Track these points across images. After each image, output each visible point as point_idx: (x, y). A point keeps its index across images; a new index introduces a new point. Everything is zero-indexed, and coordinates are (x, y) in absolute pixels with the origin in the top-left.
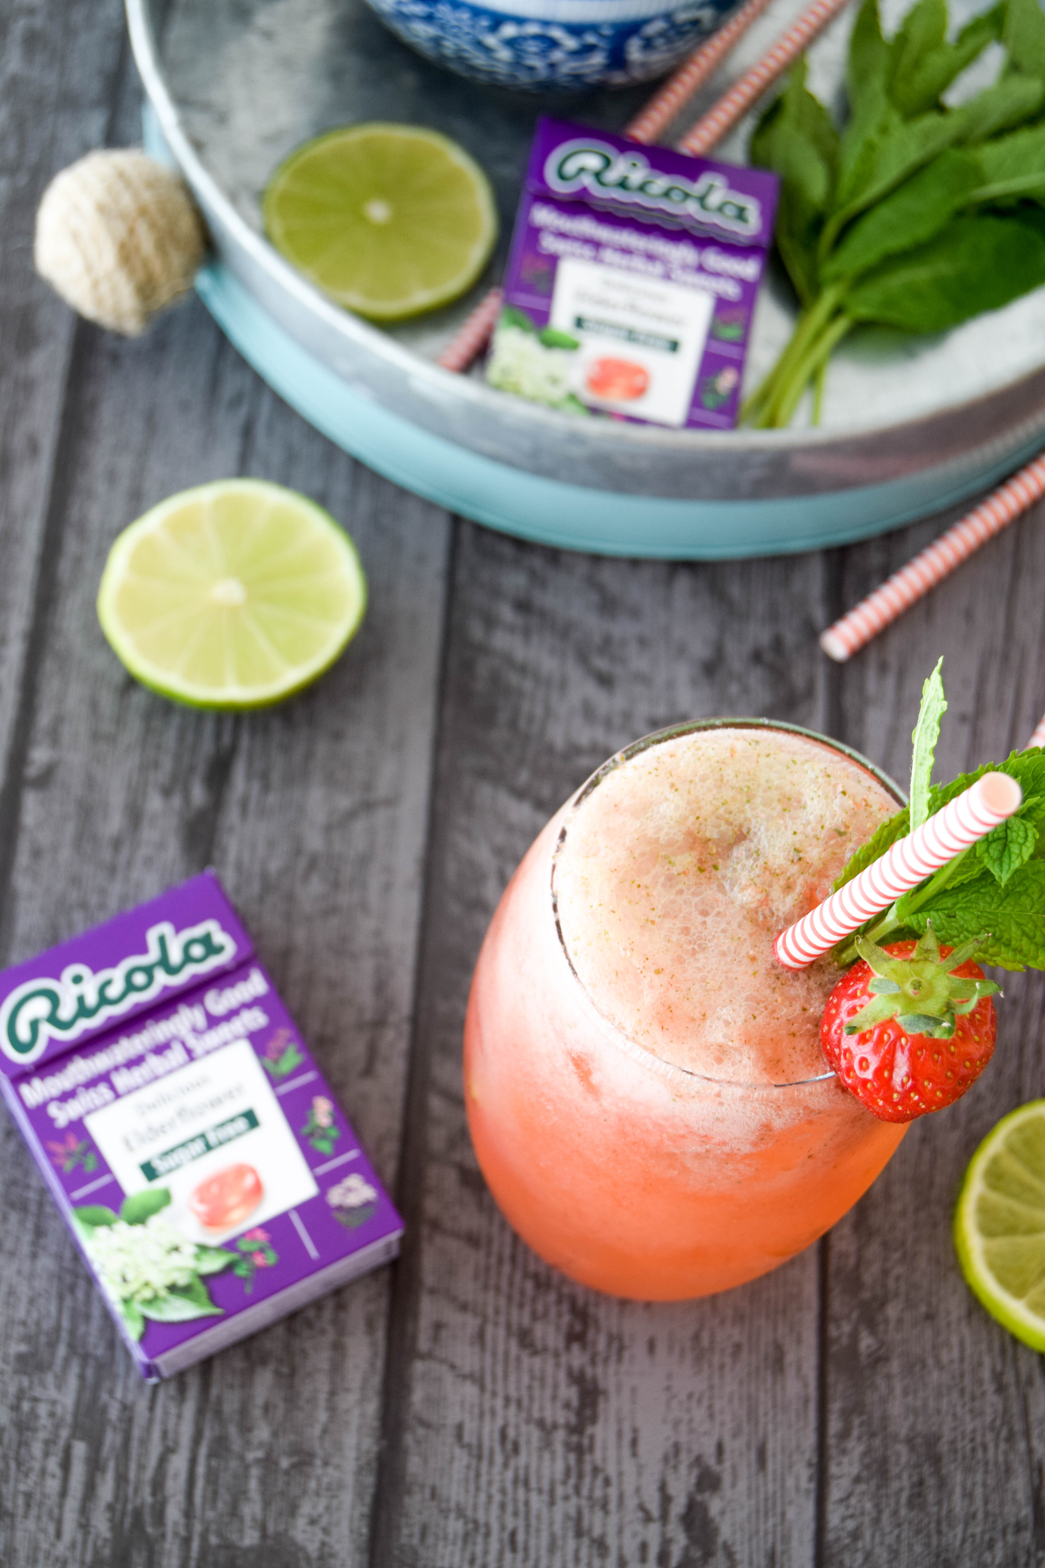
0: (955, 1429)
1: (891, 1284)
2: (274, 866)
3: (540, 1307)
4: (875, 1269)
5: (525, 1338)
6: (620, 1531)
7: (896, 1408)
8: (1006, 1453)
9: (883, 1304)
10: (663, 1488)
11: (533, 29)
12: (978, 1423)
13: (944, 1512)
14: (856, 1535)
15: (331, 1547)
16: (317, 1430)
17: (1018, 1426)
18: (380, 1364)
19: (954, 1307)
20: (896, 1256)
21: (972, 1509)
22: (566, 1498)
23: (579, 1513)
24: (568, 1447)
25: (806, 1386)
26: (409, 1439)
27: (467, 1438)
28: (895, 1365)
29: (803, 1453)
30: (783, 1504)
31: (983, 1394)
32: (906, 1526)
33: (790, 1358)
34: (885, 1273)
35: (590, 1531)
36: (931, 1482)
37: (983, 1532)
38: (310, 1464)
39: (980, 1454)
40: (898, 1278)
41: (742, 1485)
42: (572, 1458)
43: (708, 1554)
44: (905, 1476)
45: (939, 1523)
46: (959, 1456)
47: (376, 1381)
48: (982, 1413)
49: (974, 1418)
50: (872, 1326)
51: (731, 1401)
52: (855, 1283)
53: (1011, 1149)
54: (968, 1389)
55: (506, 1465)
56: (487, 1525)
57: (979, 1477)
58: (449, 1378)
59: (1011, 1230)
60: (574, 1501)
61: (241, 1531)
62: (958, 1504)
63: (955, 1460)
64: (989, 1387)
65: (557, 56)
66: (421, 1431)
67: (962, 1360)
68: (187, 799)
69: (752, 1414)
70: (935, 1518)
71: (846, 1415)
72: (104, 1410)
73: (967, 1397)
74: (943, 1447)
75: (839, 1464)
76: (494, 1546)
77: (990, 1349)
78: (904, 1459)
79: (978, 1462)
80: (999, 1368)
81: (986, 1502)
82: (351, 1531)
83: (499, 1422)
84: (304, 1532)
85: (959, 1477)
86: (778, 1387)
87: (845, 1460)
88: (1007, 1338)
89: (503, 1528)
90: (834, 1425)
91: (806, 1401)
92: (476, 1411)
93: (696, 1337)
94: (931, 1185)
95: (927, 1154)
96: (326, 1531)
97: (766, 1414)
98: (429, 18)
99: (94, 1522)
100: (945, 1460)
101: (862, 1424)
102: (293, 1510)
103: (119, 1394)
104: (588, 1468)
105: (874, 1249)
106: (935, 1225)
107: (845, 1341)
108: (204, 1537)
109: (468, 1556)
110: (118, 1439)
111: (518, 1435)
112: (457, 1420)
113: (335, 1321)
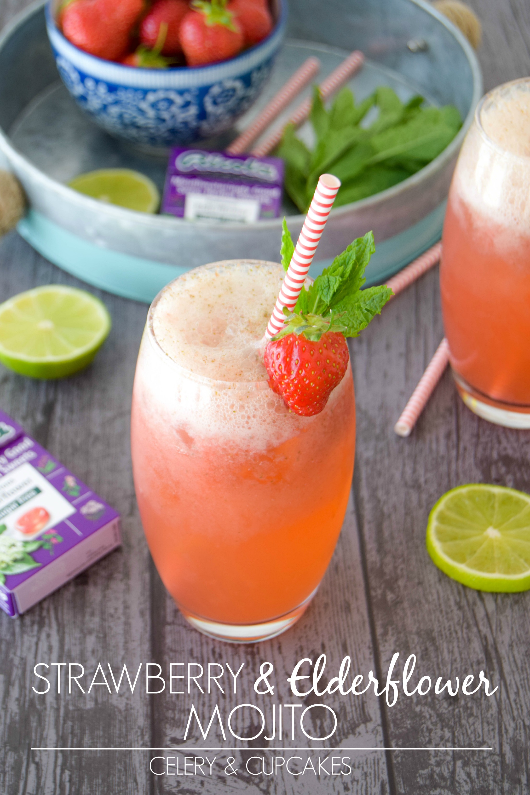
0: (440, 626)
1: (399, 572)
2: (78, 441)
4: (390, 567)
7: (409, 621)
8: (467, 634)
9: (396, 580)
11: (161, 95)
12: (451, 623)
13: (440, 660)
14: (397, 675)
15: (131, 705)
16: (120, 658)
17: (471, 622)
18: (148, 629)
19: (432, 578)
20: (400, 560)
21: (454, 658)
22: (248, 674)
25: (363, 616)
26: (166, 658)
27: (195, 655)
28: (406, 604)
29: (365, 643)
30: (358, 665)
31: (452, 611)
32: (421, 668)
33: (353, 606)
34: (395, 568)
36: (431, 649)
37: (461, 667)
39: (454, 635)
40: (402, 570)
41: (337, 660)
42: (249, 658)
44: (418, 648)
45: (438, 665)
46: (444, 637)
47: (147, 636)
48: (453, 619)
49: (448, 621)
50: (392, 590)
51: (326, 626)
52: (381, 573)
53: (448, 508)
54: (444, 610)
57: (455, 644)
58: (184, 631)
59: (454, 538)
60: (252, 675)
61: (85, 703)
62: (446, 656)
63: (442, 639)
64: (455, 608)
65: (174, 109)
66: (172, 654)
67: (439, 598)
68: (34, 420)
69: (338, 631)
70: (435, 663)
71: (385, 626)
72: (12, 660)
73: (444, 613)
74: (435, 634)
75: (384, 646)
76: (214, 697)
77: (452, 593)
78: (416, 641)
79: (454, 638)
80: (458, 599)
81: (460, 654)
82: (141, 698)
83: (211, 647)
84: (117, 700)
85: (445, 645)
86: (349, 618)
87: (387, 644)
88: (460, 587)
90: (379, 631)
91: (364, 623)
92: (199, 643)
94: (413, 531)
95: (409, 519)
96: (127, 699)
97: (344, 630)
98: (116, 103)
99: (9, 706)
100: (437, 639)
101: (393, 629)
103: (18, 653)
105: (388, 559)
106: (417, 547)
107: (379, 597)
108: (66, 707)
109: (201, 702)
110: (20, 672)
111: (221, 651)
112: (190, 647)
113: (124, 614)
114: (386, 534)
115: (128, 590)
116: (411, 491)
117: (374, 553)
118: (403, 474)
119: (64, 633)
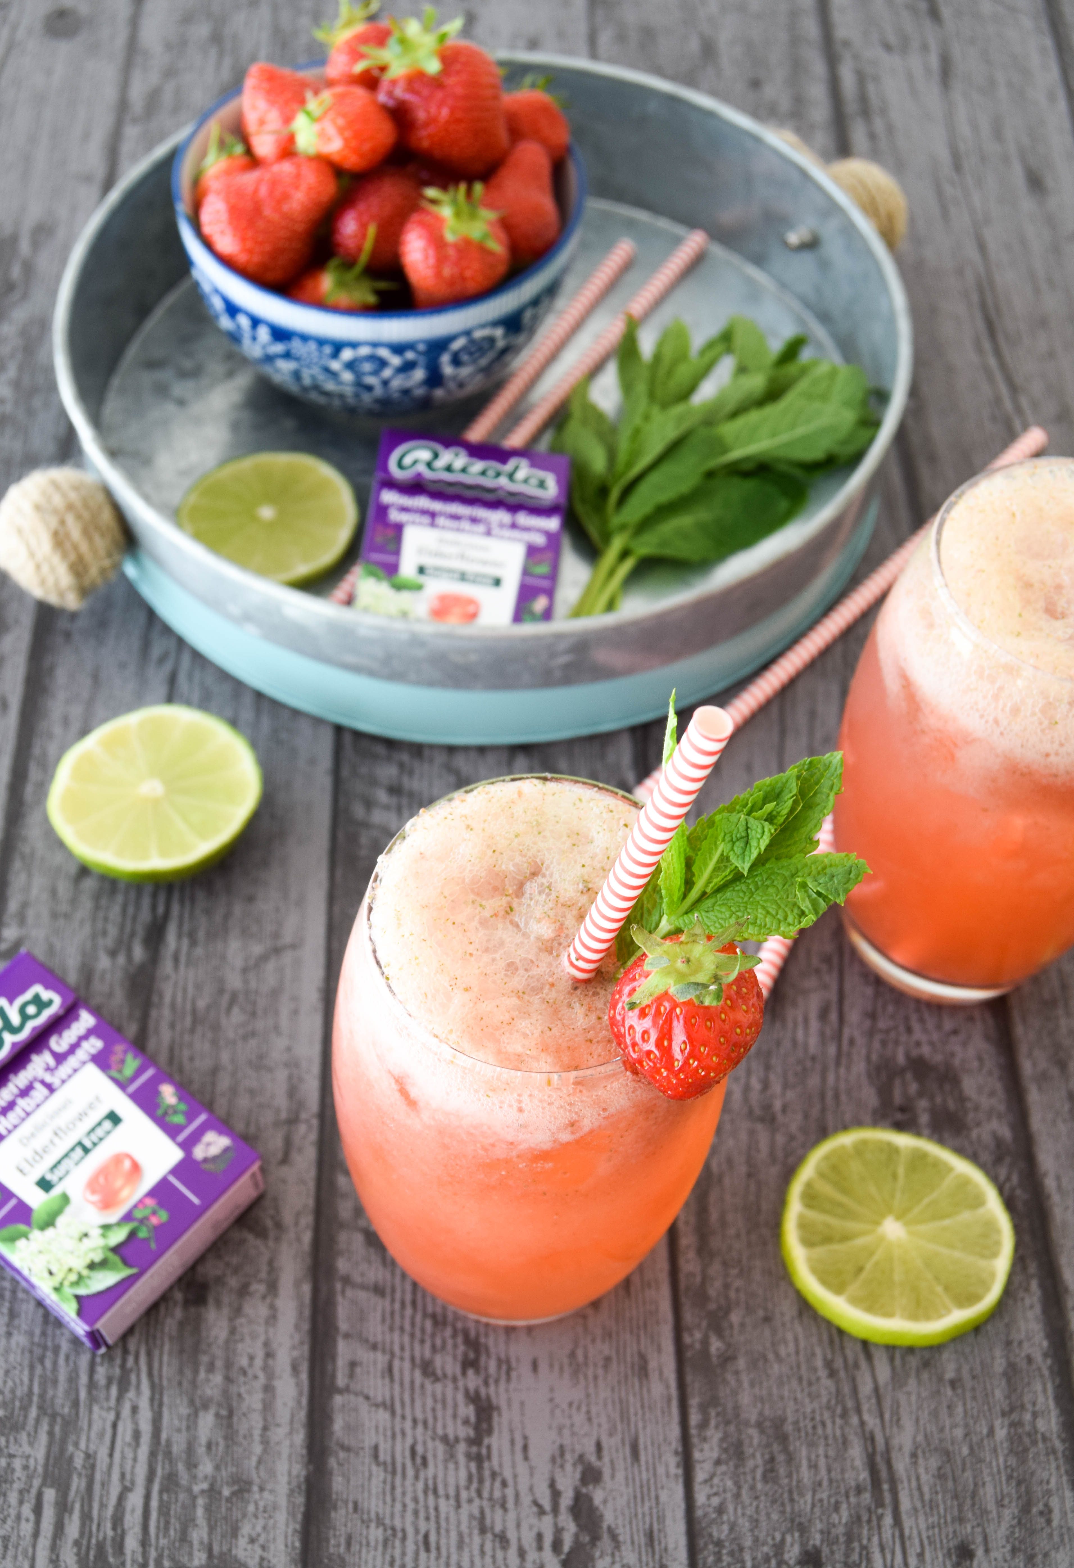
0: (797, 1411)
1: (732, 1295)
2: (201, 1004)
3: (438, 1342)
4: (718, 1284)
5: (427, 1369)
6: (518, 1525)
7: (745, 1398)
8: (842, 1428)
9: (727, 1311)
10: (552, 1485)
11: (364, 351)
12: (816, 1405)
13: (794, 1483)
14: (720, 1510)
15: (269, 1562)
16: (253, 1461)
17: (850, 1404)
18: (304, 1401)
19: (787, 1309)
20: (734, 1272)
21: (818, 1478)
22: (470, 1501)
23: (482, 1512)
24: (469, 1456)
25: (668, 1387)
26: (332, 1462)
27: (382, 1457)
28: (741, 1363)
29: (670, 1444)
30: (656, 1489)
31: (818, 1379)
32: (763, 1498)
33: (652, 1365)
34: (727, 1286)
35: (492, 1528)
36: (781, 1458)
37: (830, 1496)
38: (249, 1491)
39: (820, 1431)
40: (738, 1290)
41: (620, 1476)
42: (473, 1466)
43: (595, 1538)
44: (758, 1455)
45: (790, 1492)
46: (803, 1434)
47: (302, 1415)
48: (818, 1396)
49: (812, 1402)
50: (719, 1332)
51: (605, 1405)
52: (701, 1297)
53: (821, 1175)
54: (805, 1378)
55: (417, 1477)
56: (403, 1531)
57: (821, 1451)
58: (364, 1407)
59: (827, 1239)
60: (477, 1502)
61: (190, 1554)
62: (805, 1474)
63: (800, 1437)
64: (823, 1373)
65: (387, 373)
66: (342, 1455)
67: (797, 1353)
68: (129, 958)
69: (624, 1416)
70: (787, 1488)
71: (704, 1408)
72: (70, 1460)
73: (805, 1383)
74: (789, 1428)
75: (702, 1450)
76: (410, 1547)
77: (820, 1341)
78: (756, 1441)
79: (819, 1438)
80: (829, 1357)
81: (829, 1471)
82: (286, 1546)
83: (409, 1441)
84: (246, 1550)
85: (804, 1452)
86: (645, 1390)
87: (706, 1446)
88: (834, 1332)
89: (417, 1531)
90: (694, 1418)
91: (669, 1400)
92: (389, 1433)
93: (572, 1355)
94: (759, 1211)
95: (753, 1187)
96: (263, 1548)
97: (636, 1414)
98: (287, 355)
99: (62, 1557)
100: (791, 1438)
101: (718, 1414)
102: (235, 1532)
103: (83, 1445)
104: (487, 1473)
105: (715, 1268)
106: (765, 1244)
107: (698, 1346)
108: (159, 1562)
109: (388, 1558)
110: (83, 1484)
111: (426, 1450)
112: (373, 1443)
113: (266, 1368)
114: (714, 1215)
115: (272, 1318)
116: (759, 1127)
117: (691, 1255)
118: (747, 1089)
119: (161, 1405)
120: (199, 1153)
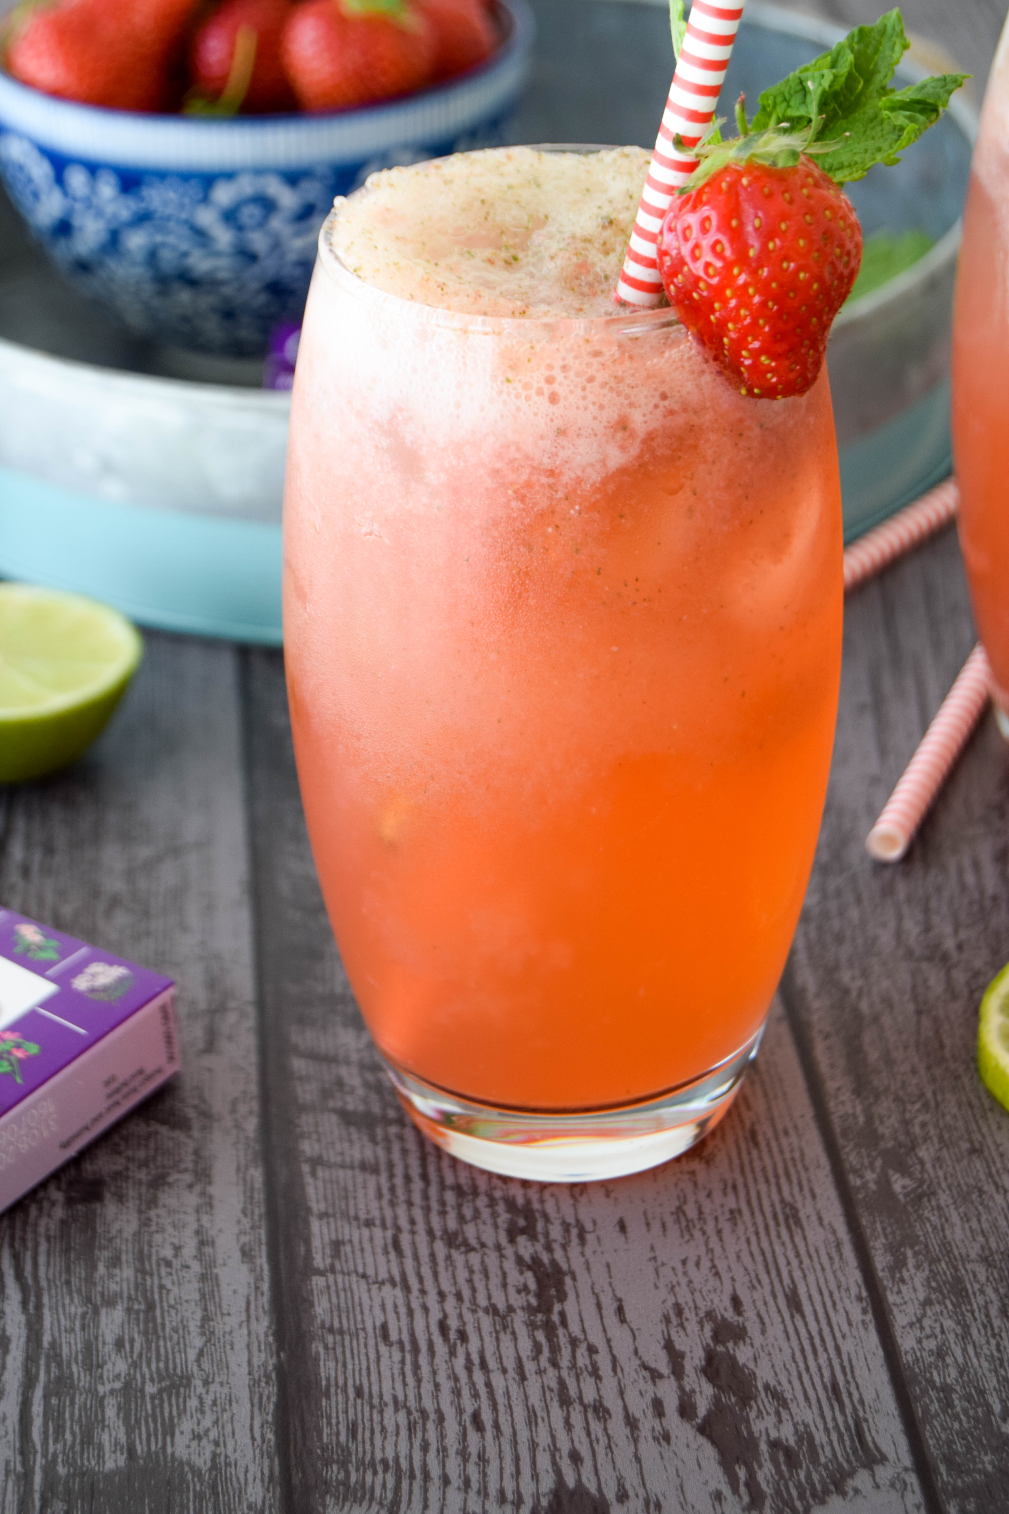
1: (917, 1130)
3: (468, 1212)
4: (893, 1121)
5: (452, 1240)
6: (622, 1393)
7: (957, 1233)
9: (912, 1148)
10: (669, 1346)
14: (941, 1353)
15: (227, 1457)
16: (192, 1355)
20: (917, 1106)
22: (541, 1372)
23: (562, 1383)
24: (532, 1326)
25: (834, 1232)
26: (316, 1347)
27: (394, 1336)
28: (944, 1198)
29: (848, 1290)
30: (835, 1340)
33: (806, 1211)
34: (906, 1123)
35: (581, 1398)
38: (187, 1386)
40: (924, 1125)
41: (775, 1330)
42: (540, 1336)
43: (746, 1398)
44: (989, 1290)
50: (904, 1170)
51: (739, 1258)
52: (869, 1137)
55: (452, 1353)
56: (440, 1413)
58: (360, 1288)
60: (551, 1372)
61: (100, 1458)
66: (331, 1339)
69: (771, 1266)
71: (895, 1250)
75: (898, 1292)
76: (452, 1429)
78: (982, 1276)
82: (253, 1439)
83: (435, 1316)
84: (188, 1447)
86: (798, 1237)
87: (905, 1288)
89: (460, 1411)
90: (881, 1260)
91: (838, 1245)
92: (403, 1310)
93: (679, 1211)
94: (942, 1046)
95: (926, 1022)
96: (216, 1443)
97: (788, 1264)
98: (141, 218)
101: (916, 1254)
102: (170, 1430)
104: (563, 1341)
105: (885, 1106)
106: (957, 1077)
107: (872, 1186)
108: (49, 1469)
109: (417, 1442)
111: (463, 1324)
112: (379, 1321)
113: (200, 1256)
114: (873, 1055)
115: (208, 1204)
116: (925, 966)
117: (846, 1096)
118: (899, 934)
119: (39, 1307)
120: (81, 983)
